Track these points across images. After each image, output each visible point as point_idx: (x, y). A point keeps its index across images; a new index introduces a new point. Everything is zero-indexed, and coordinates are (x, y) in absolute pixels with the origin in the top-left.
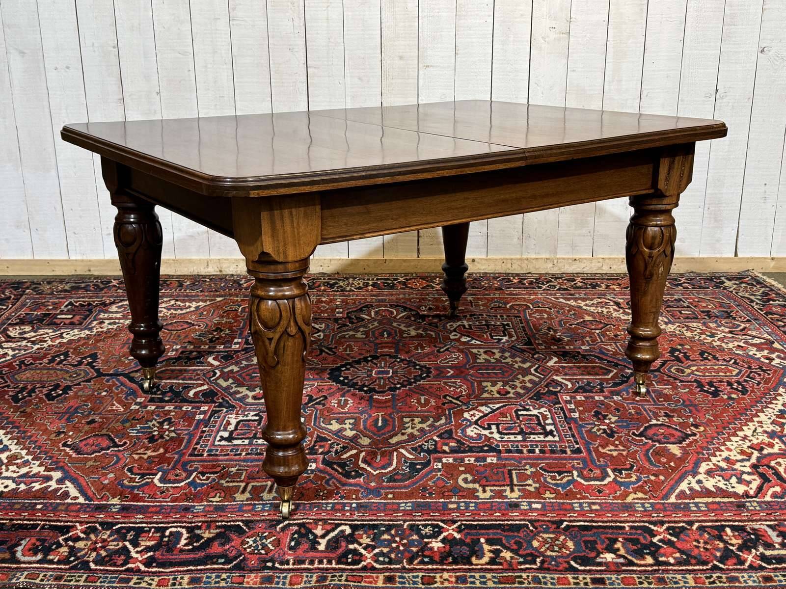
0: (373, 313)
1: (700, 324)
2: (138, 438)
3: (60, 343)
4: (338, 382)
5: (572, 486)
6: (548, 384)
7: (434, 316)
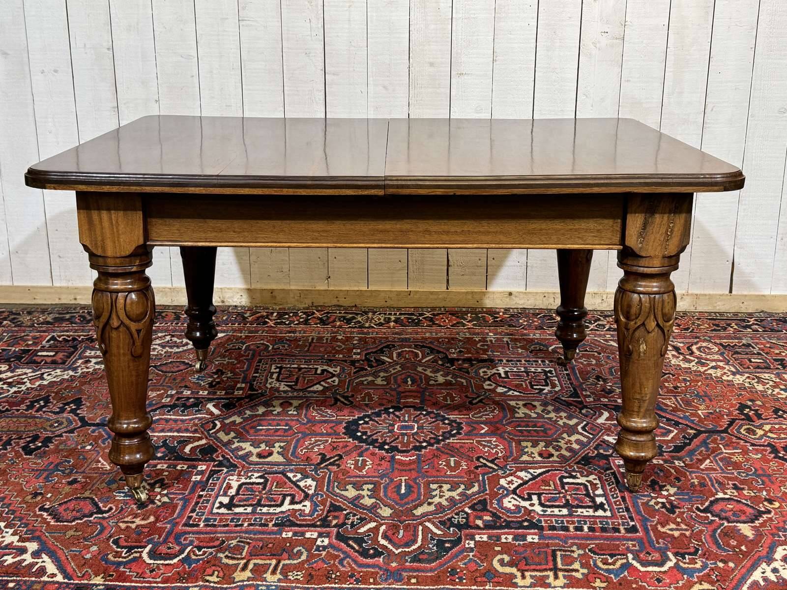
0: (395, 355)
1: (773, 376)
2: (126, 503)
3: (39, 385)
4: (355, 438)
5: (626, 573)
6: (599, 445)
7: (465, 360)
